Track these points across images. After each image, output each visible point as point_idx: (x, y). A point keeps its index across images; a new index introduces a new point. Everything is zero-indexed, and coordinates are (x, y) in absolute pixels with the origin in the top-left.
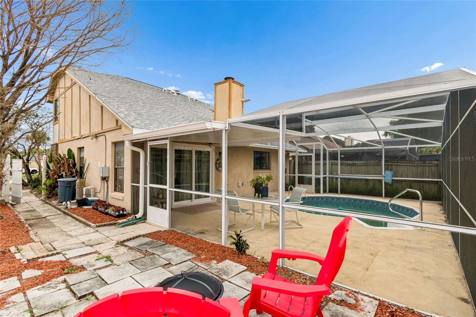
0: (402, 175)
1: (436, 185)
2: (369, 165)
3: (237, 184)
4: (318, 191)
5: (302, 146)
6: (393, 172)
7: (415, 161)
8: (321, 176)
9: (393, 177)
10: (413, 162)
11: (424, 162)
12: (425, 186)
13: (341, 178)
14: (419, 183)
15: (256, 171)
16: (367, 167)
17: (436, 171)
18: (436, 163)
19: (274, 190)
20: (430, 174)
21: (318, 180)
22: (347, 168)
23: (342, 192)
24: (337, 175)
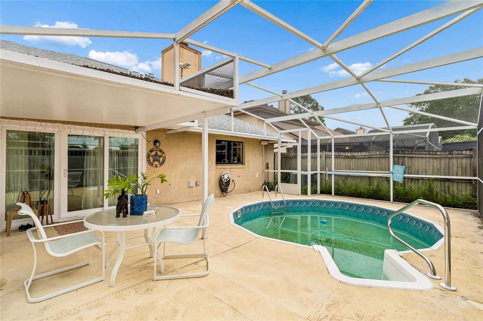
0: (418, 171)
1: (468, 185)
2: (373, 158)
3: (187, 184)
4: (304, 192)
5: (290, 133)
6: (404, 167)
7: (436, 152)
8: (309, 173)
9: (404, 174)
10: (435, 153)
11: (451, 152)
12: (451, 188)
13: (335, 175)
14: (443, 183)
15: (220, 166)
16: (370, 160)
17: (467, 166)
18: (467, 153)
19: (250, 191)
20: (460, 169)
21: (304, 177)
22: (343, 162)
23: (337, 194)
24: (330, 170)
